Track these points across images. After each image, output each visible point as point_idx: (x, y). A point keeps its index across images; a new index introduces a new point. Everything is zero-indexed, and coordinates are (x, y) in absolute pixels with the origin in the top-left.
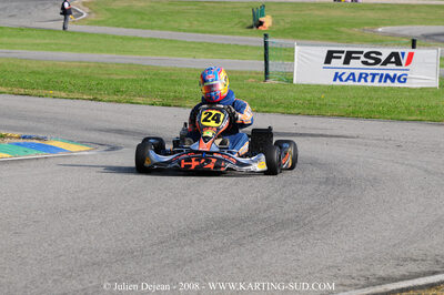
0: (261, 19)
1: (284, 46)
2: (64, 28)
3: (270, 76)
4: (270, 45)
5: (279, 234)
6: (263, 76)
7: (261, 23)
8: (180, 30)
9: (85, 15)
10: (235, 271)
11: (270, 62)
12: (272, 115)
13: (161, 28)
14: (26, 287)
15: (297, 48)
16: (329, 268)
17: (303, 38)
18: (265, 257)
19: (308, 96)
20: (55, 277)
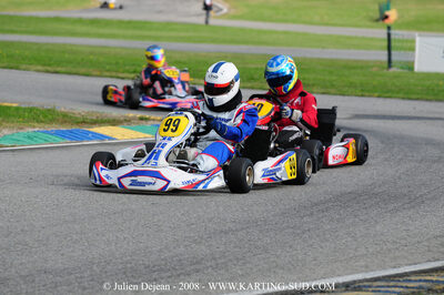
0: (387, 13)
1: (405, 38)
2: (207, 22)
3: (393, 64)
4: (392, 37)
5: (391, 207)
6: (386, 65)
7: (387, 17)
8: (312, 23)
9: (225, 10)
10: (349, 239)
11: (393, 52)
12: (393, 100)
13: (294, 22)
14: (161, 251)
15: (418, 39)
16: (436, 237)
17: (424, 30)
18: (378, 228)
19: (428, 83)
20: (186, 243)
